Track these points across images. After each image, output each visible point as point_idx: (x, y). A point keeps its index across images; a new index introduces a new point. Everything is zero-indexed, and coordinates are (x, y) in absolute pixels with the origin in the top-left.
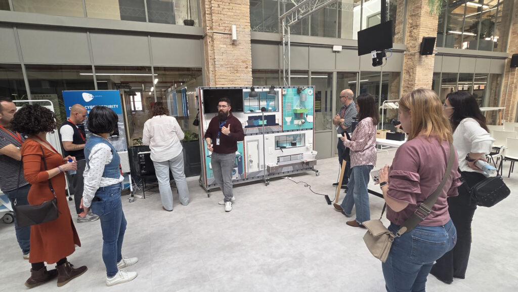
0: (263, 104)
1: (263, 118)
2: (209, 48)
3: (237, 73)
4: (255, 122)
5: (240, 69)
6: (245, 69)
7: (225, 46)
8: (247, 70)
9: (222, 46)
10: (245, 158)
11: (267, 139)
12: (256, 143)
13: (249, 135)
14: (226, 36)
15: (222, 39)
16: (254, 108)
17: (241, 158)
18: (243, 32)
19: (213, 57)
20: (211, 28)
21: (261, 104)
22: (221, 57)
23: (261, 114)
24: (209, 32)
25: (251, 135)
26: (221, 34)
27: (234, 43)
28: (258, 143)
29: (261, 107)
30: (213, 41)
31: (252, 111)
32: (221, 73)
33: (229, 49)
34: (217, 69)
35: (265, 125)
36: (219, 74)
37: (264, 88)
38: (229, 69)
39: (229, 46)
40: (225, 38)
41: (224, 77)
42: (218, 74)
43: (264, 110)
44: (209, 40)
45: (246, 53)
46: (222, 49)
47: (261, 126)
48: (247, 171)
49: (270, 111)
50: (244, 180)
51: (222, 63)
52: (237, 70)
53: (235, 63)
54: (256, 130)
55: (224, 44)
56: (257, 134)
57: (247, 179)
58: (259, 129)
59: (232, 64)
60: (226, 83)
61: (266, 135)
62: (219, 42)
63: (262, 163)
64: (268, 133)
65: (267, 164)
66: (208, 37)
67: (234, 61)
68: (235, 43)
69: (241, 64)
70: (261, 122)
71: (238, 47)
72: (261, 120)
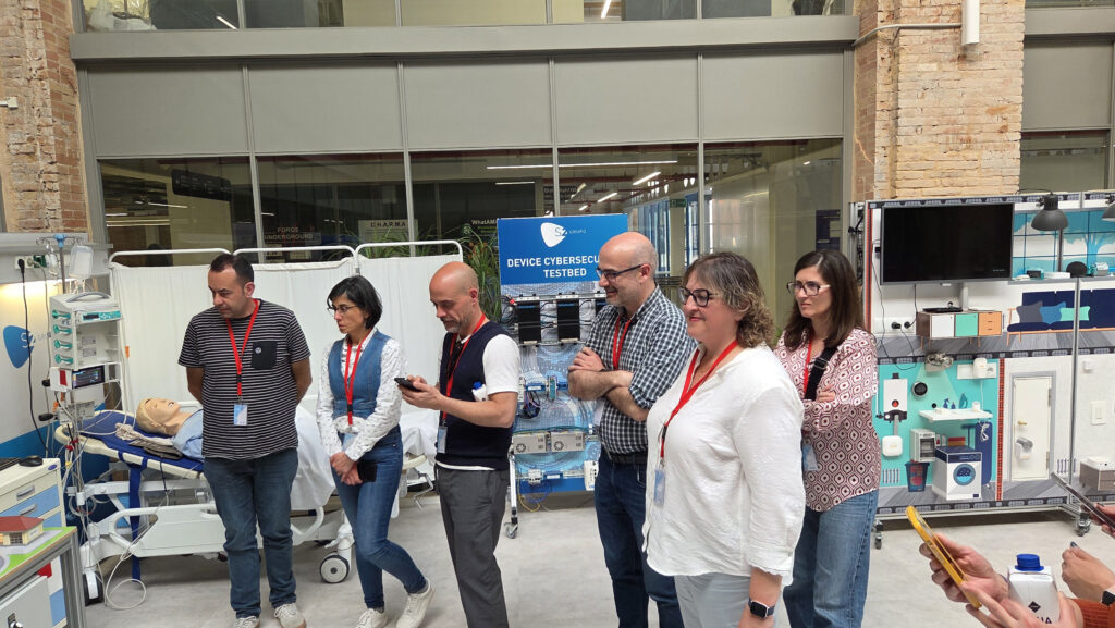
0: (1076, 250)
1: (1077, 299)
2: (881, 76)
3: (968, 148)
4: (1046, 313)
5: (980, 137)
6: (997, 137)
7: (934, 66)
8: (1004, 136)
9: (922, 67)
10: (1001, 431)
11: (1088, 372)
12: (1046, 383)
13: (1021, 353)
14: (938, 34)
15: (927, 46)
16: (1042, 264)
17: (989, 431)
18: (998, 15)
19: (891, 104)
20: (893, 15)
21: (1064, 252)
22: (917, 102)
23: (1070, 286)
24: (884, 27)
25: (1030, 354)
26: (922, 32)
27: (965, 54)
28: (1054, 383)
29: (1067, 260)
30: (894, 55)
31: (1035, 275)
32: (915, 151)
33: (946, 76)
34: (901, 141)
35: (1083, 324)
36: (908, 155)
37: (1088, 197)
38: (942, 139)
39: (948, 66)
40: (937, 41)
41: (925, 164)
42: (904, 155)
43: (1077, 270)
44: (882, 51)
45: (1006, 81)
46: (923, 77)
47: (1069, 325)
48: (1005, 477)
49: (1103, 275)
50: (993, 504)
51: (921, 120)
52: (969, 141)
53: (964, 119)
54: (1047, 338)
55: (931, 62)
56: (1050, 353)
57: (1005, 504)
58: (1058, 335)
59: (954, 123)
60: (930, 182)
61: (1083, 359)
62: (913, 58)
63: (1062, 453)
64: (1092, 351)
65: (1082, 458)
66: (879, 44)
67: (960, 111)
68: (969, 53)
69: (984, 119)
70: (1066, 314)
71: (978, 65)
72: (1070, 305)
